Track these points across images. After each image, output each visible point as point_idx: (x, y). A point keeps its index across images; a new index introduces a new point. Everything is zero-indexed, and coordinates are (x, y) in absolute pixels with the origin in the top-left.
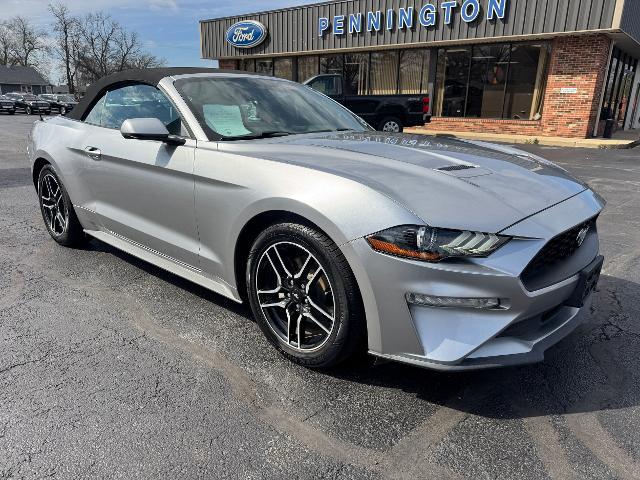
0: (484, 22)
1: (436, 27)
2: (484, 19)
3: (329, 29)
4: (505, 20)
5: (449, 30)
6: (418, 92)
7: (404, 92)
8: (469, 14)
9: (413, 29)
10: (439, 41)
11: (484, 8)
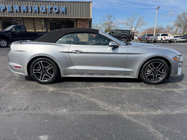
0: (60, 13)
1: (46, 13)
2: (60, 12)
3: (6, 9)
4: (66, 13)
5: (50, 14)
6: (42, 31)
7: (37, 31)
8: (56, 10)
9: (39, 12)
10: (48, 17)
11: (60, 9)
